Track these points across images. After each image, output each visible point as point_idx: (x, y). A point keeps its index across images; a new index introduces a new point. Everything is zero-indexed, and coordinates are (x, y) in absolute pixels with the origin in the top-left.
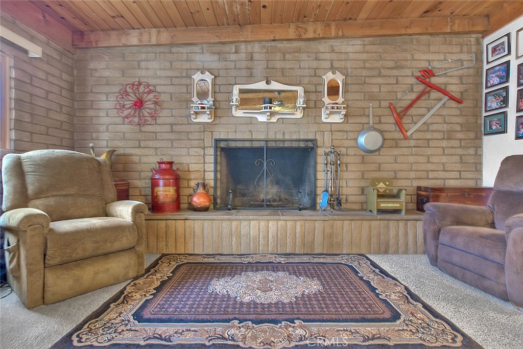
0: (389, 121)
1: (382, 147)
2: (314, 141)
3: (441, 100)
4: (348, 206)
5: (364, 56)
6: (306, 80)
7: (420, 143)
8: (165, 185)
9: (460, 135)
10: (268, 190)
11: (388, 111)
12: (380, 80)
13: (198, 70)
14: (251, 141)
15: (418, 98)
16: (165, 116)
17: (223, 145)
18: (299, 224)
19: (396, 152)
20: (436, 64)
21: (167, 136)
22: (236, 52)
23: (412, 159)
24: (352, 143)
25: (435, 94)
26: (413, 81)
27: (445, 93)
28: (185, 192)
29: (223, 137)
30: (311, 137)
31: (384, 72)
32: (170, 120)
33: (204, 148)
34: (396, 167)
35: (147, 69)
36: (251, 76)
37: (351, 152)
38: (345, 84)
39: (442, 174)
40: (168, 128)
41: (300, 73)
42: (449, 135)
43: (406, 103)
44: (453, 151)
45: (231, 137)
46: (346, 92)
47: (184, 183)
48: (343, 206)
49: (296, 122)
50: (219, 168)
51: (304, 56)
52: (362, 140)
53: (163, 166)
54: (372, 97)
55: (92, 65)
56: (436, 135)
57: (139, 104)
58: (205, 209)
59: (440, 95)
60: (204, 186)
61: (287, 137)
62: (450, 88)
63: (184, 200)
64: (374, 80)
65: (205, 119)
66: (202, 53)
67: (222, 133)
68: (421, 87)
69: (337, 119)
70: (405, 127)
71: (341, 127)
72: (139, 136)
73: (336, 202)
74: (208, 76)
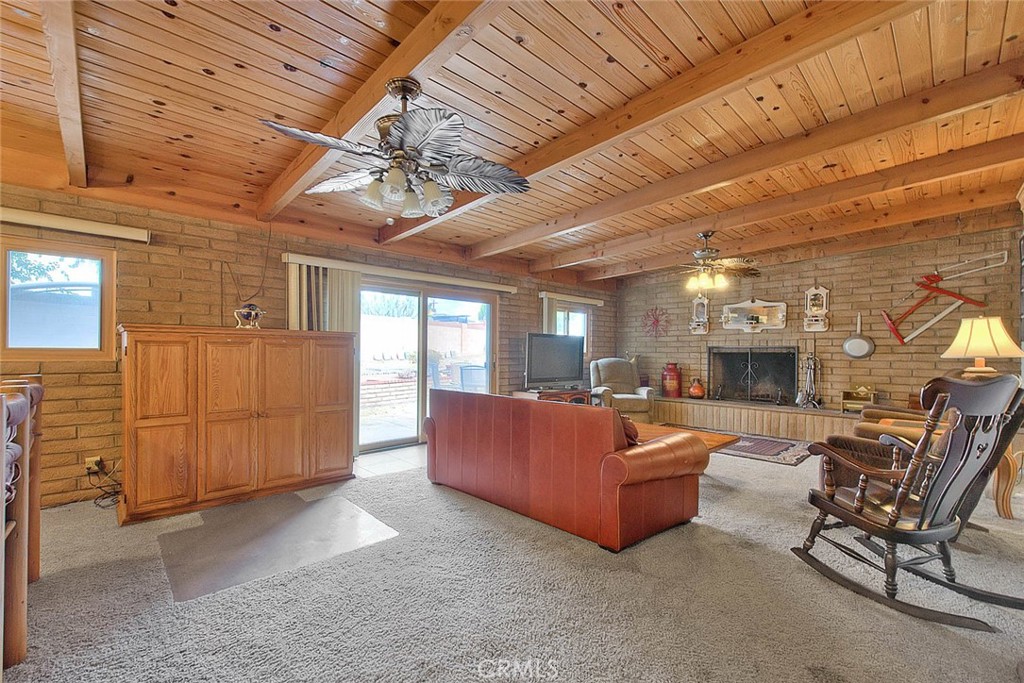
0: (883, 332)
1: (872, 353)
2: (796, 348)
3: (952, 304)
5: (852, 270)
6: (789, 296)
8: (671, 379)
10: (766, 387)
11: (880, 319)
12: (871, 291)
13: (696, 296)
14: (738, 348)
15: (920, 304)
16: (673, 330)
17: (715, 351)
18: (766, 413)
19: (891, 358)
20: (945, 268)
21: (674, 344)
23: (912, 365)
24: (838, 349)
25: (943, 299)
26: (914, 287)
27: (959, 296)
28: (686, 385)
29: (715, 345)
30: (794, 344)
31: (875, 282)
32: (678, 333)
33: (701, 353)
34: (891, 372)
35: (662, 298)
36: (739, 297)
37: (837, 357)
38: (829, 296)
40: (675, 339)
41: (783, 290)
43: (902, 311)
45: (721, 345)
46: (829, 304)
47: (685, 379)
49: (779, 332)
50: (711, 368)
51: (787, 277)
52: (848, 346)
53: (670, 366)
54: (861, 307)
55: (627, 299)
57: (656, 323)
58: (701, 398)
59: (951, 299)
60: (700, 381)
61: (770, 345)
62: (967, 291)
63: (685, 390)
64: (862, 291)
65: (701, 331)
67: (714, 342)
68: (925, 293)
69: (820, 327)
70: (903, 333)
71: (826, 335)
72: (656, 344)
73: (818, 401)
74: (704, 300)
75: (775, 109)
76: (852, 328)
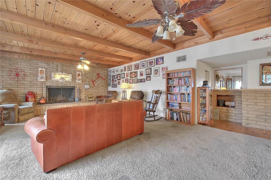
0: (91, 83)
1: (90, 88)
2: (74, 87)
4: (83, 100)
6: (72, 73)
7: (97, 87)
8: (31, 98)
9: (104, 86)
11: (91, 81)
12: (89, 75)
13: (40, 67)
14: (58, 86)
15: (97, 79)
17: (49, 87)
19: (93, 89)
20: (100, 73)
21: (28, 84)
22: (53, 64)
23: (96, 90)
24: (83, 87)
25: (100, 78)
26: (96, 75)
28: (37, 100)
29: (48, 85)
30: (74, 86)
32: (30, 80)
33: (42, 88)
34: (93, 92)
35: (21, 65)
36: (57, 70)
37: (83, 89)
39: (101, 93)
40: (29, 82)
41: (71, 71)
42: (103, 86)
43: (94, 80)
44: (103, 89)
45: (51, 85)
46: (82, 76)
47: (36, 97)
48: (82, 100)
49: (70, 82)
50: (47, 93)
51: (72, 68)
52: (86, 86)
53: (30, 93)
54: (87, 78)
56: (100, 86)
57: (17, 75)
58: (44, 104)
59: (101, 78)
60: (43, 98)
61: (67, 86)
62: (103, 77)
65: (43, 80)
66: (42, 63)
68: (98, 77)
69: (80, 82)
70: (95, 84)
71: (81, 84)
73: (80, 100)
74: (44, 70)
75: (68, 24)
76: (86, 82)
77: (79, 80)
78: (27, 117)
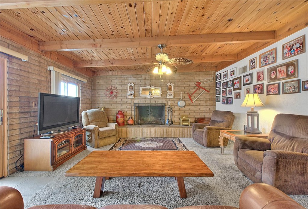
0: (187, 98)
1: (185, 105)
2: (165, 104)
3: (203, 91)
4: (175, 124)
5: (180, 78)
6: (162, 85)
7: (197, 104)
8: (120, 118)
9: (209, 102)
11: (187, 95)
12: (184, 85)
13: (130, 82)
14: (146, 104)
15: (196, 91)
16: (119, 96)
17: (137, 105)
18: (159, 129)
19: (189, 107)
20: (201, 81)
21: (120, 102)
22: (141, 77)
23: (194, 109)
24: (176, 104)
25: (201, 90)
26: (195, 85)
27: (204, 89)
28: (126, 119)
29: (137, 103)
30: (164, 102)
31: (185, 83)
32: (121, 98)
33: (131, 106)
34: (190, 111)
35: (114, 82)
36: (145, 84)
37: (176, 107)
38: (174, 86)
39: (204, 114)
40: (120, 100)
41: (160, 83)
42: (205, 102)
43: (192, 92)
44: (207, 107)
45: (139, 103)
46: (174, 89)
47: (125, 117)
48: (173, 124)
49: (159, 98)
50: (136, 112)
52: (179, 103)
53: (120, 112)
54: (182, 90)
55: (97, 81)
56: (202, 102)
57: (112, 93)
58: (132, 125)
59: (203, 90)
60: (132, 118)
61: (156, 103)
62: (206, 88)
63: (125, 122)
64: (183, 85)
65: (132, 97)
66: (131, 77)
67: (137, 101)
68: (197, 87)
69: (172, 97)
70: (192, 99)
71: (173, 100)
72: (112, 102)
73: (171, 123)
74: (132, 85)
76: (180, 97)
77: (171, 94)
78: (108, 141)
